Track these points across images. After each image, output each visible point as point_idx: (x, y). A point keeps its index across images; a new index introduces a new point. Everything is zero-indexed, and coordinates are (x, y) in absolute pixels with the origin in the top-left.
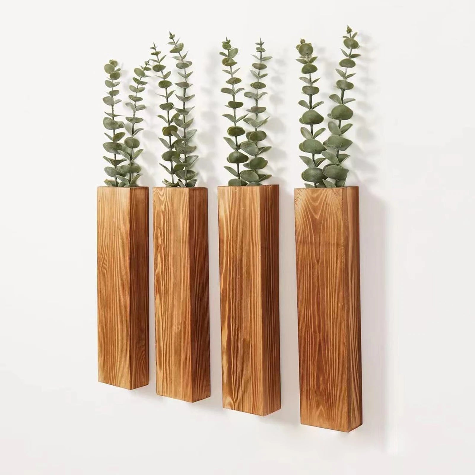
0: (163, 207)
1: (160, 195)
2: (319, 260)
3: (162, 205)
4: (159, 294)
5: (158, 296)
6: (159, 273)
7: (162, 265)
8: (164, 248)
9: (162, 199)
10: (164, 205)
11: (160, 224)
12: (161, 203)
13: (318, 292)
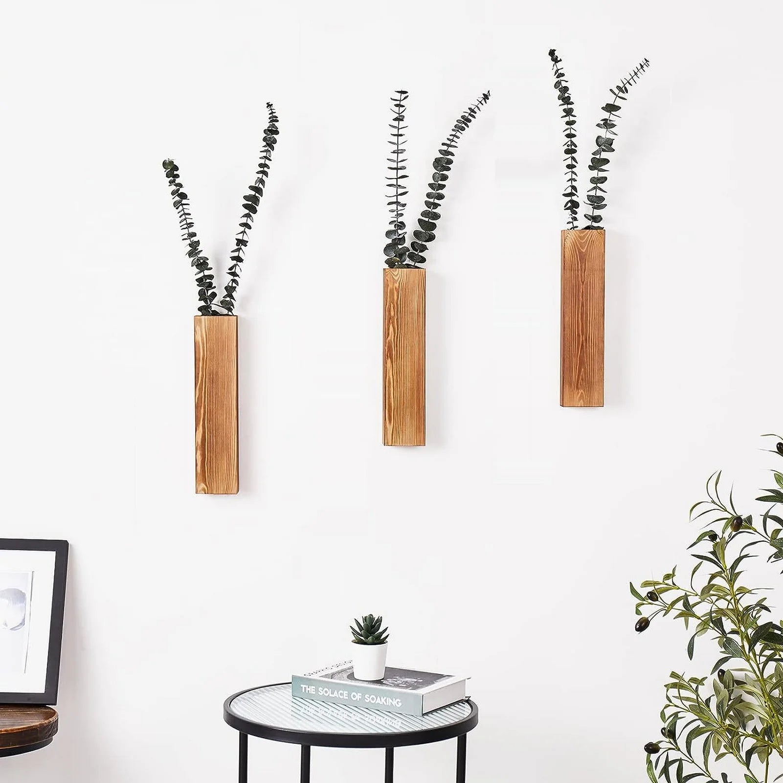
0: (397, 285)
1: (394, 275)
2: (584, 282)
3: (396, 283)
4: (391, 359)
5: (389, 361)
6: (391, 340)
7: (395, 333)
8: (397, 319)
9: (396, 278)
10: (398, 283)
11: (393, 299)
12: (394, 281)
13: (583, 305)
